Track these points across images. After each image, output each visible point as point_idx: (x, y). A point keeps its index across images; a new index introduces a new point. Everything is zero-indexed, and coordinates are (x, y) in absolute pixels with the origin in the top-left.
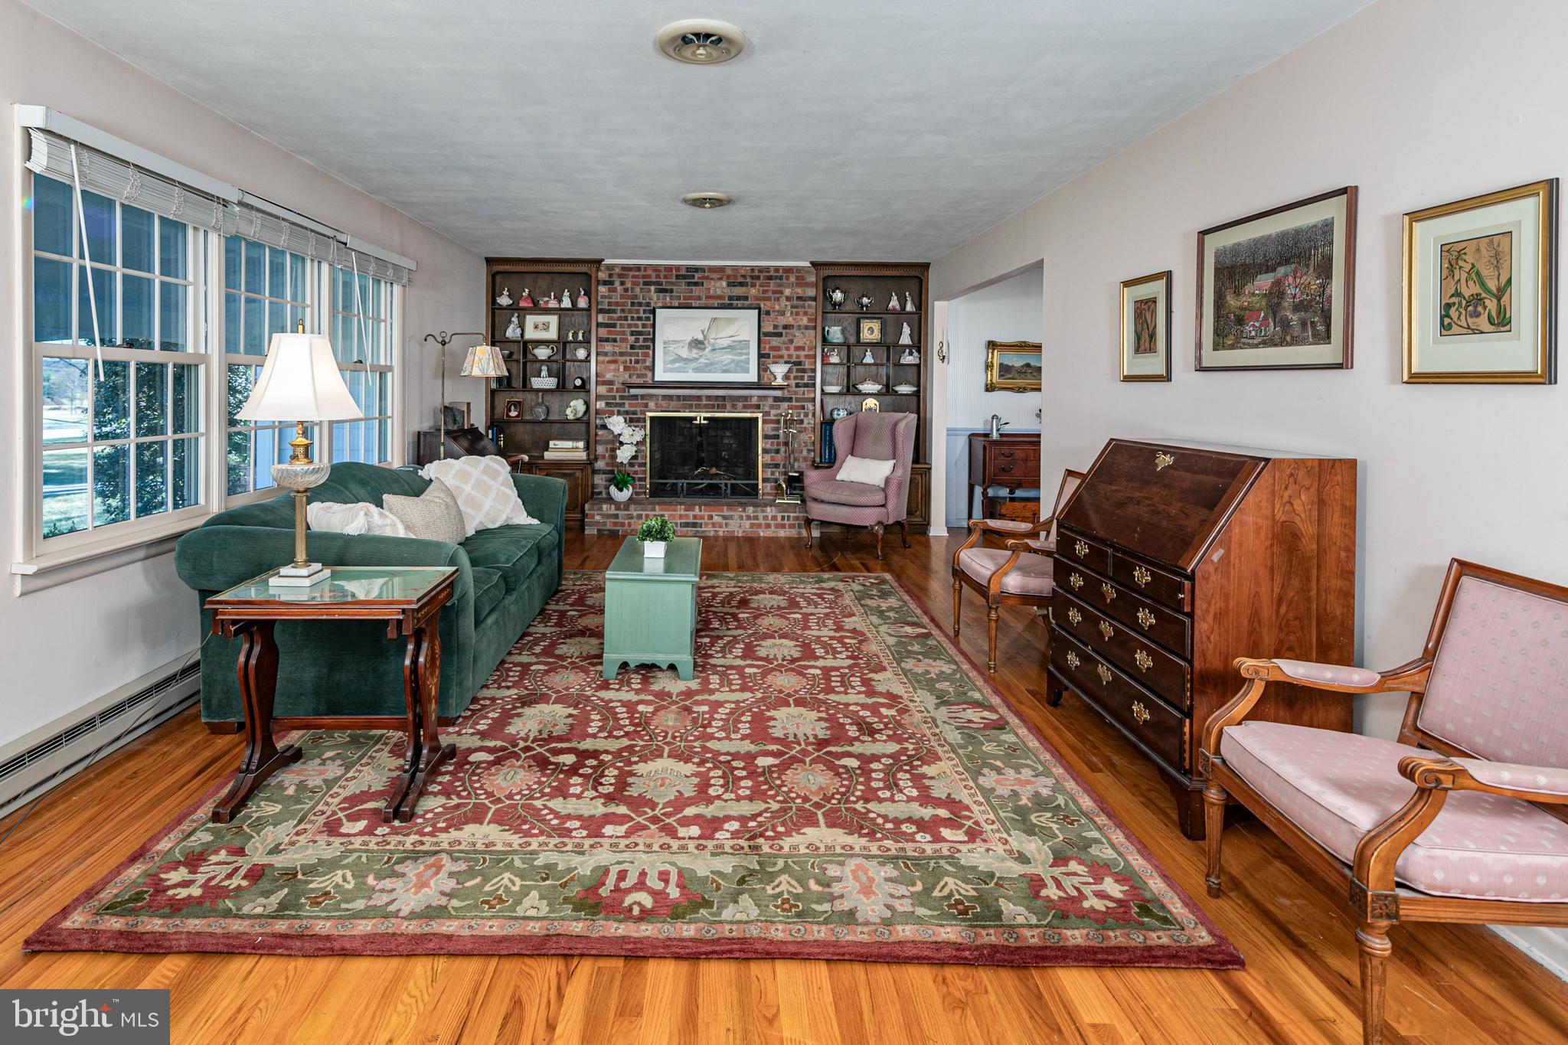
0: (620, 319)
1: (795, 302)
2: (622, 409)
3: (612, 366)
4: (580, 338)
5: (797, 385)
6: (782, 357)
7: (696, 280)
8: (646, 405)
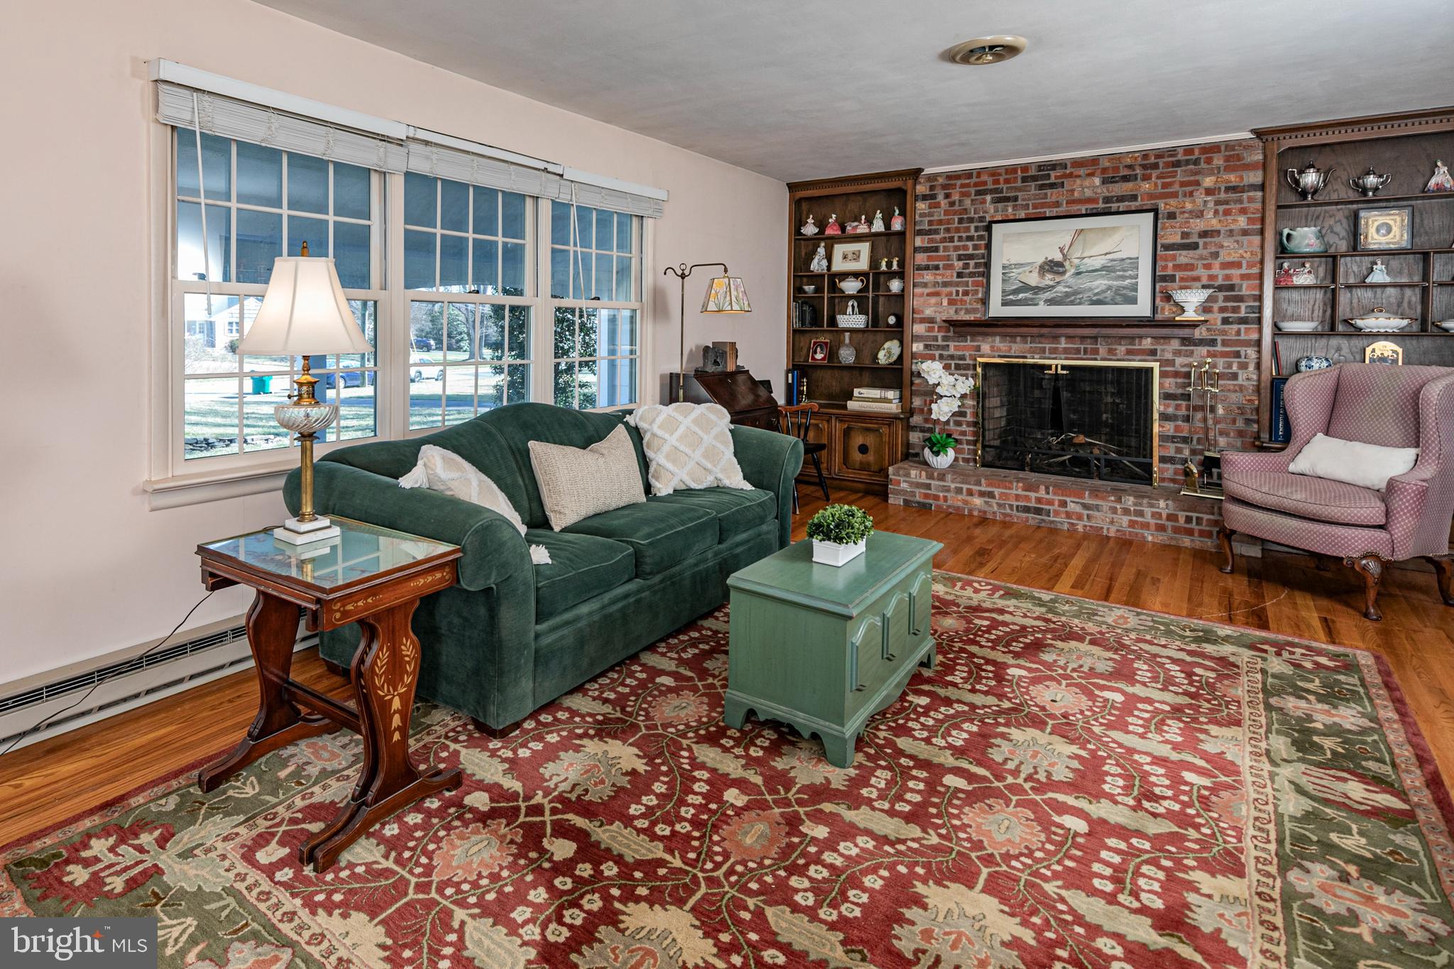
0: (944, 240)
1: (1223, 196)
2: (945, 353)
3: (933, 300)
4: (895, 267)
5: (1225, 321)
6: (1197, 279)
7: (1053, 180)
8: (978, 349)
